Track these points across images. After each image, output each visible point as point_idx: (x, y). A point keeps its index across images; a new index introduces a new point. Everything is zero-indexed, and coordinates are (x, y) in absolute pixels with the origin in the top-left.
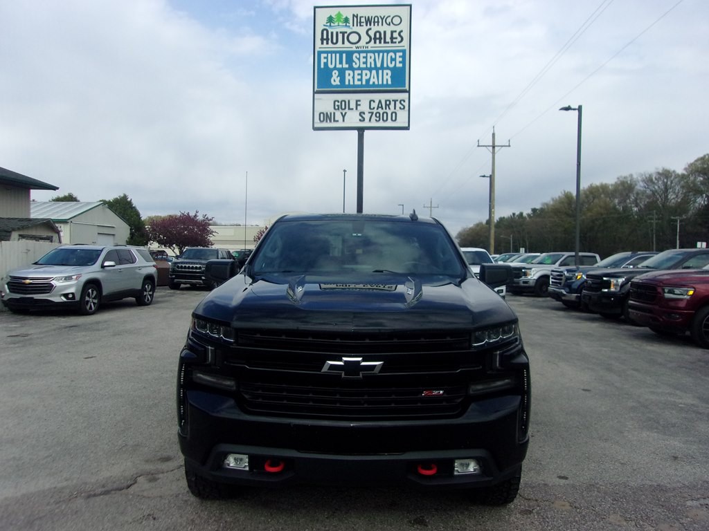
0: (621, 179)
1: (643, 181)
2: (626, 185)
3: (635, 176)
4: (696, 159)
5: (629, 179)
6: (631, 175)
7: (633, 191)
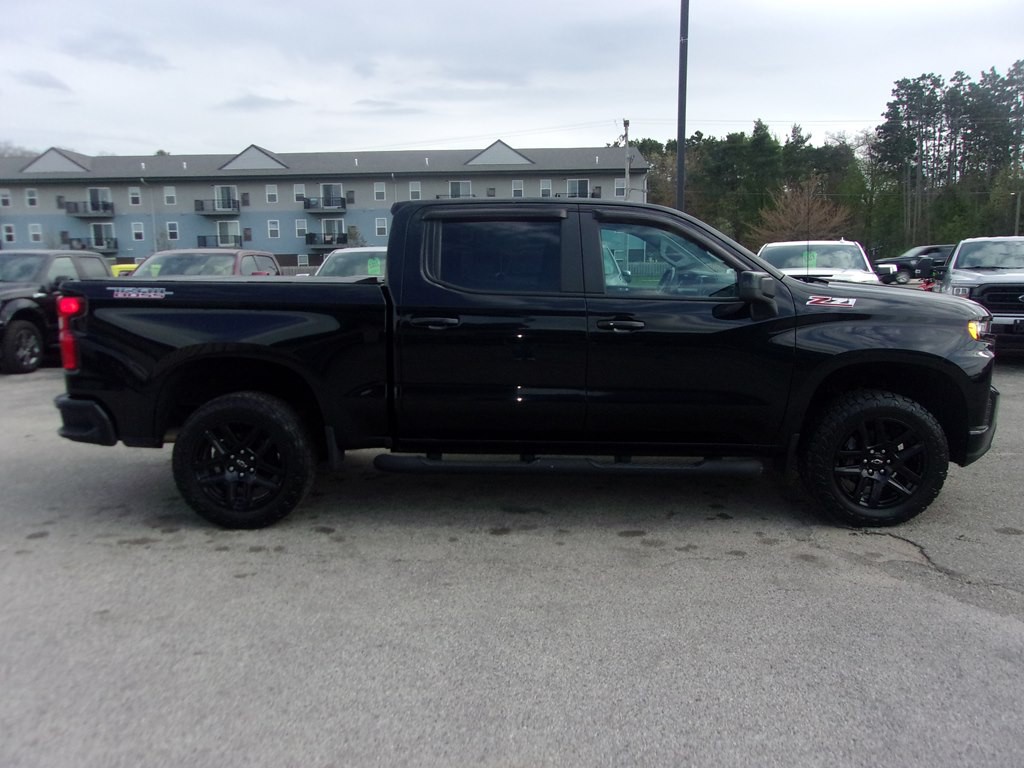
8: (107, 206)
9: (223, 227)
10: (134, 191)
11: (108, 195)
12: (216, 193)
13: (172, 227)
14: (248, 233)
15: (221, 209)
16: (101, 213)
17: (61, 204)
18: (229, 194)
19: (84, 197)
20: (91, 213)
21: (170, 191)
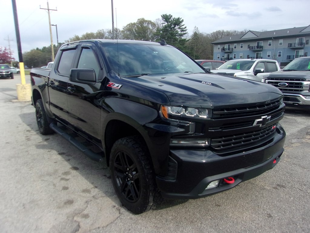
0: (99, 31)
1: (108, 32)
2: (101, 34)
3: (104, 30)
4: (127, 24)
5: (102, 31)
6: (103, 30)
7: (104, 36)
8: (262, 47)
9: (297, 52)
10: (270, 41)
11: (262, 43)
12: (297, 40)
13: (280, 53)
14: (306, 54)
15: (298, 46)
16: (259, 49)
17: (249, 47)
18: (301, 40)
19: (255, 44)
20: (256, 49)
21: (281, 41)
